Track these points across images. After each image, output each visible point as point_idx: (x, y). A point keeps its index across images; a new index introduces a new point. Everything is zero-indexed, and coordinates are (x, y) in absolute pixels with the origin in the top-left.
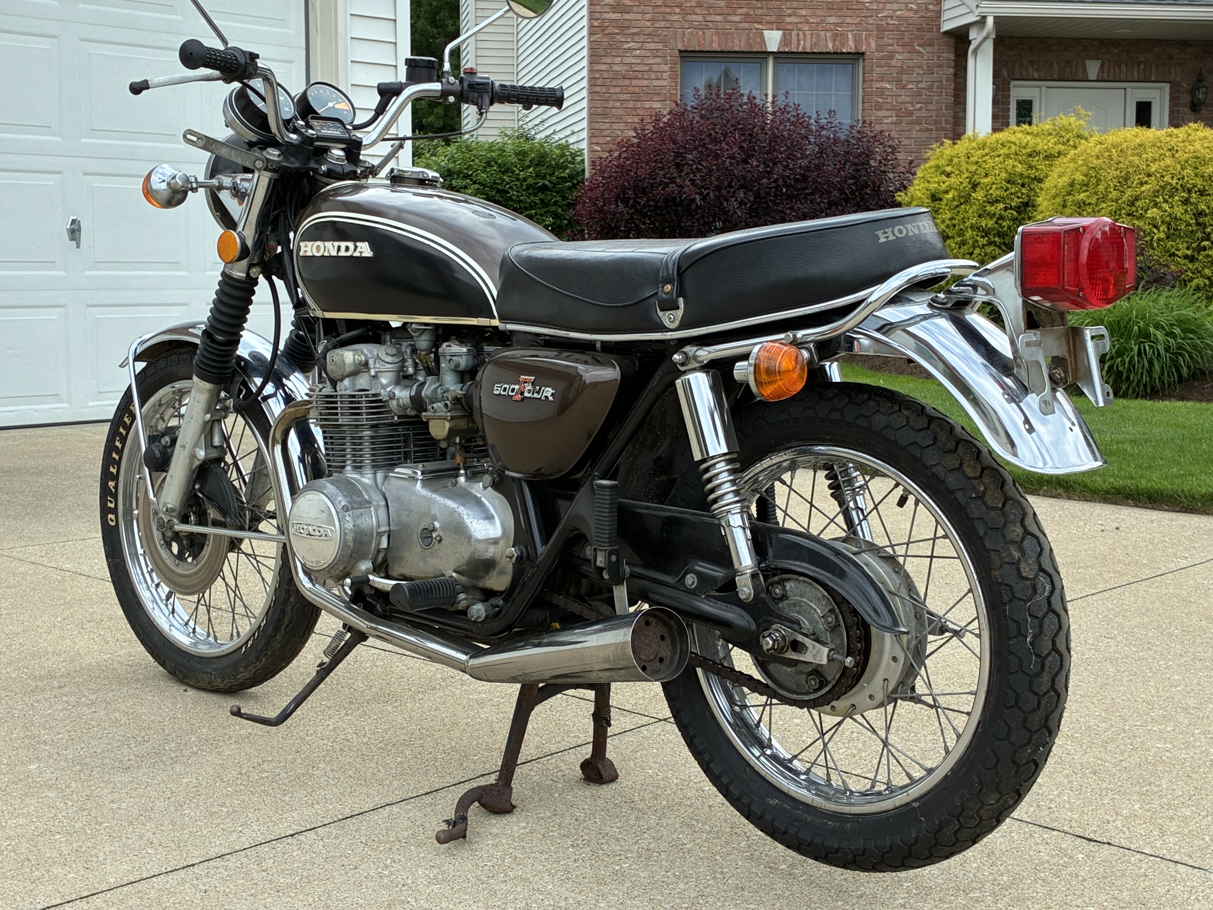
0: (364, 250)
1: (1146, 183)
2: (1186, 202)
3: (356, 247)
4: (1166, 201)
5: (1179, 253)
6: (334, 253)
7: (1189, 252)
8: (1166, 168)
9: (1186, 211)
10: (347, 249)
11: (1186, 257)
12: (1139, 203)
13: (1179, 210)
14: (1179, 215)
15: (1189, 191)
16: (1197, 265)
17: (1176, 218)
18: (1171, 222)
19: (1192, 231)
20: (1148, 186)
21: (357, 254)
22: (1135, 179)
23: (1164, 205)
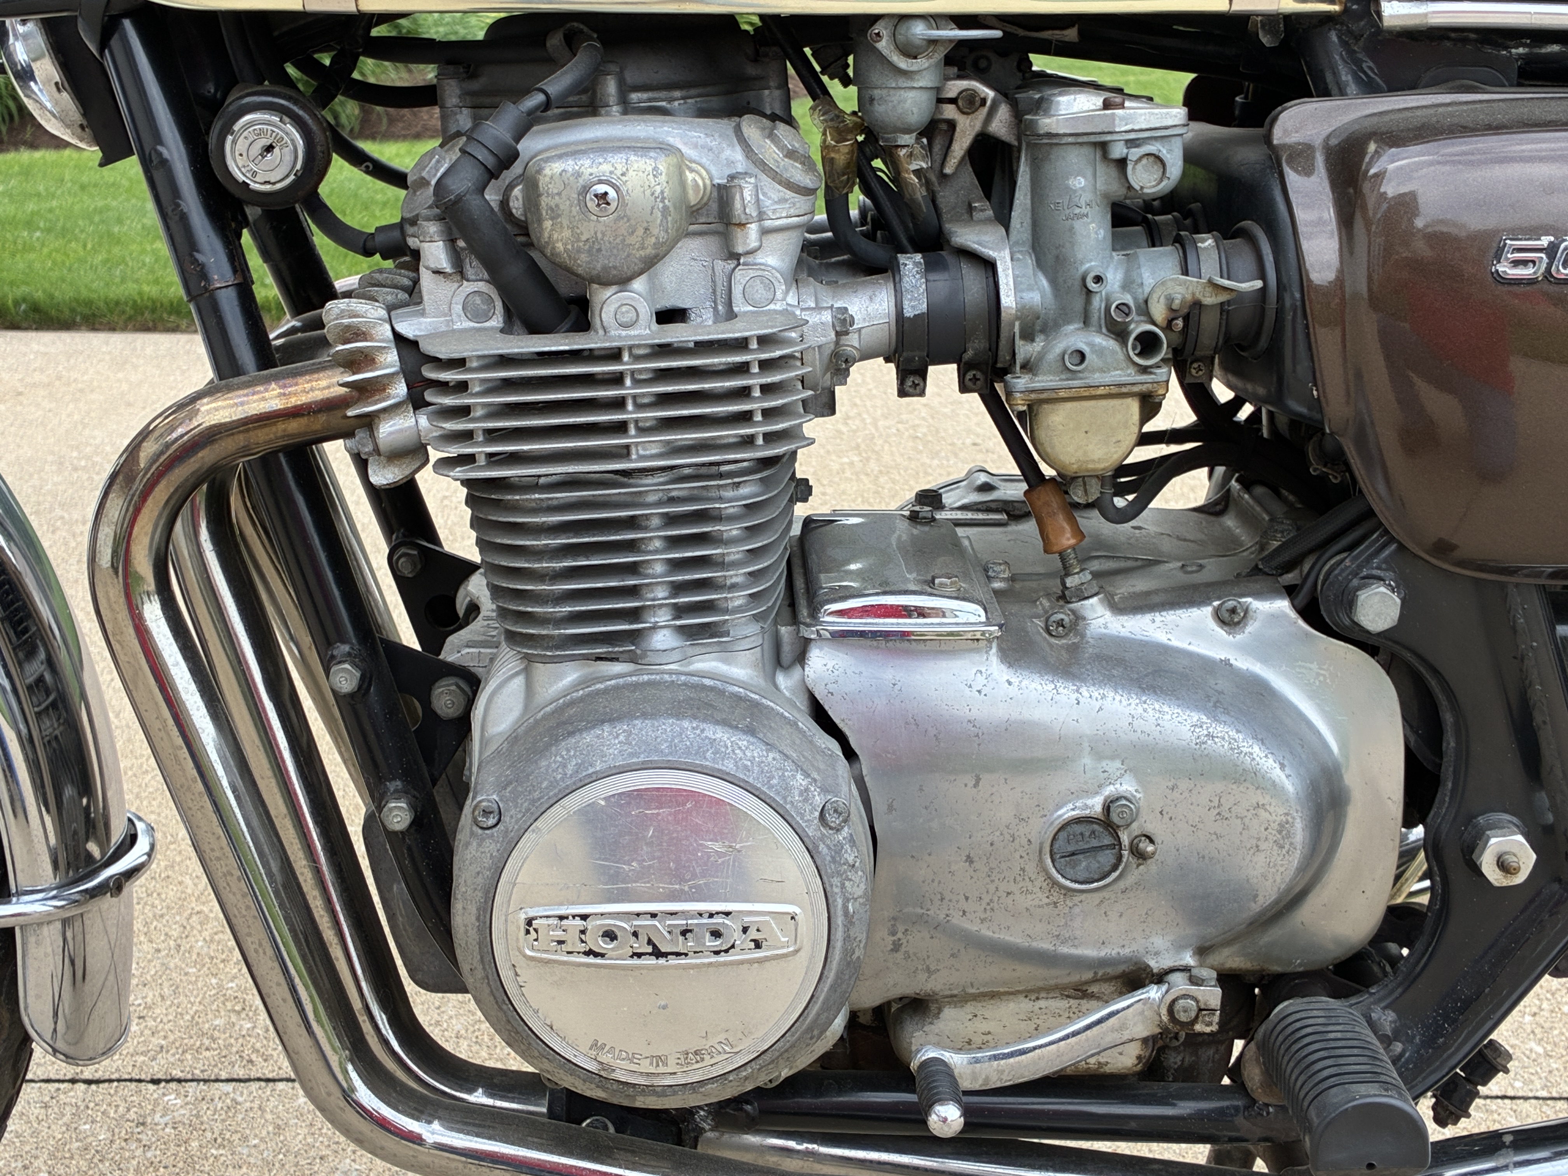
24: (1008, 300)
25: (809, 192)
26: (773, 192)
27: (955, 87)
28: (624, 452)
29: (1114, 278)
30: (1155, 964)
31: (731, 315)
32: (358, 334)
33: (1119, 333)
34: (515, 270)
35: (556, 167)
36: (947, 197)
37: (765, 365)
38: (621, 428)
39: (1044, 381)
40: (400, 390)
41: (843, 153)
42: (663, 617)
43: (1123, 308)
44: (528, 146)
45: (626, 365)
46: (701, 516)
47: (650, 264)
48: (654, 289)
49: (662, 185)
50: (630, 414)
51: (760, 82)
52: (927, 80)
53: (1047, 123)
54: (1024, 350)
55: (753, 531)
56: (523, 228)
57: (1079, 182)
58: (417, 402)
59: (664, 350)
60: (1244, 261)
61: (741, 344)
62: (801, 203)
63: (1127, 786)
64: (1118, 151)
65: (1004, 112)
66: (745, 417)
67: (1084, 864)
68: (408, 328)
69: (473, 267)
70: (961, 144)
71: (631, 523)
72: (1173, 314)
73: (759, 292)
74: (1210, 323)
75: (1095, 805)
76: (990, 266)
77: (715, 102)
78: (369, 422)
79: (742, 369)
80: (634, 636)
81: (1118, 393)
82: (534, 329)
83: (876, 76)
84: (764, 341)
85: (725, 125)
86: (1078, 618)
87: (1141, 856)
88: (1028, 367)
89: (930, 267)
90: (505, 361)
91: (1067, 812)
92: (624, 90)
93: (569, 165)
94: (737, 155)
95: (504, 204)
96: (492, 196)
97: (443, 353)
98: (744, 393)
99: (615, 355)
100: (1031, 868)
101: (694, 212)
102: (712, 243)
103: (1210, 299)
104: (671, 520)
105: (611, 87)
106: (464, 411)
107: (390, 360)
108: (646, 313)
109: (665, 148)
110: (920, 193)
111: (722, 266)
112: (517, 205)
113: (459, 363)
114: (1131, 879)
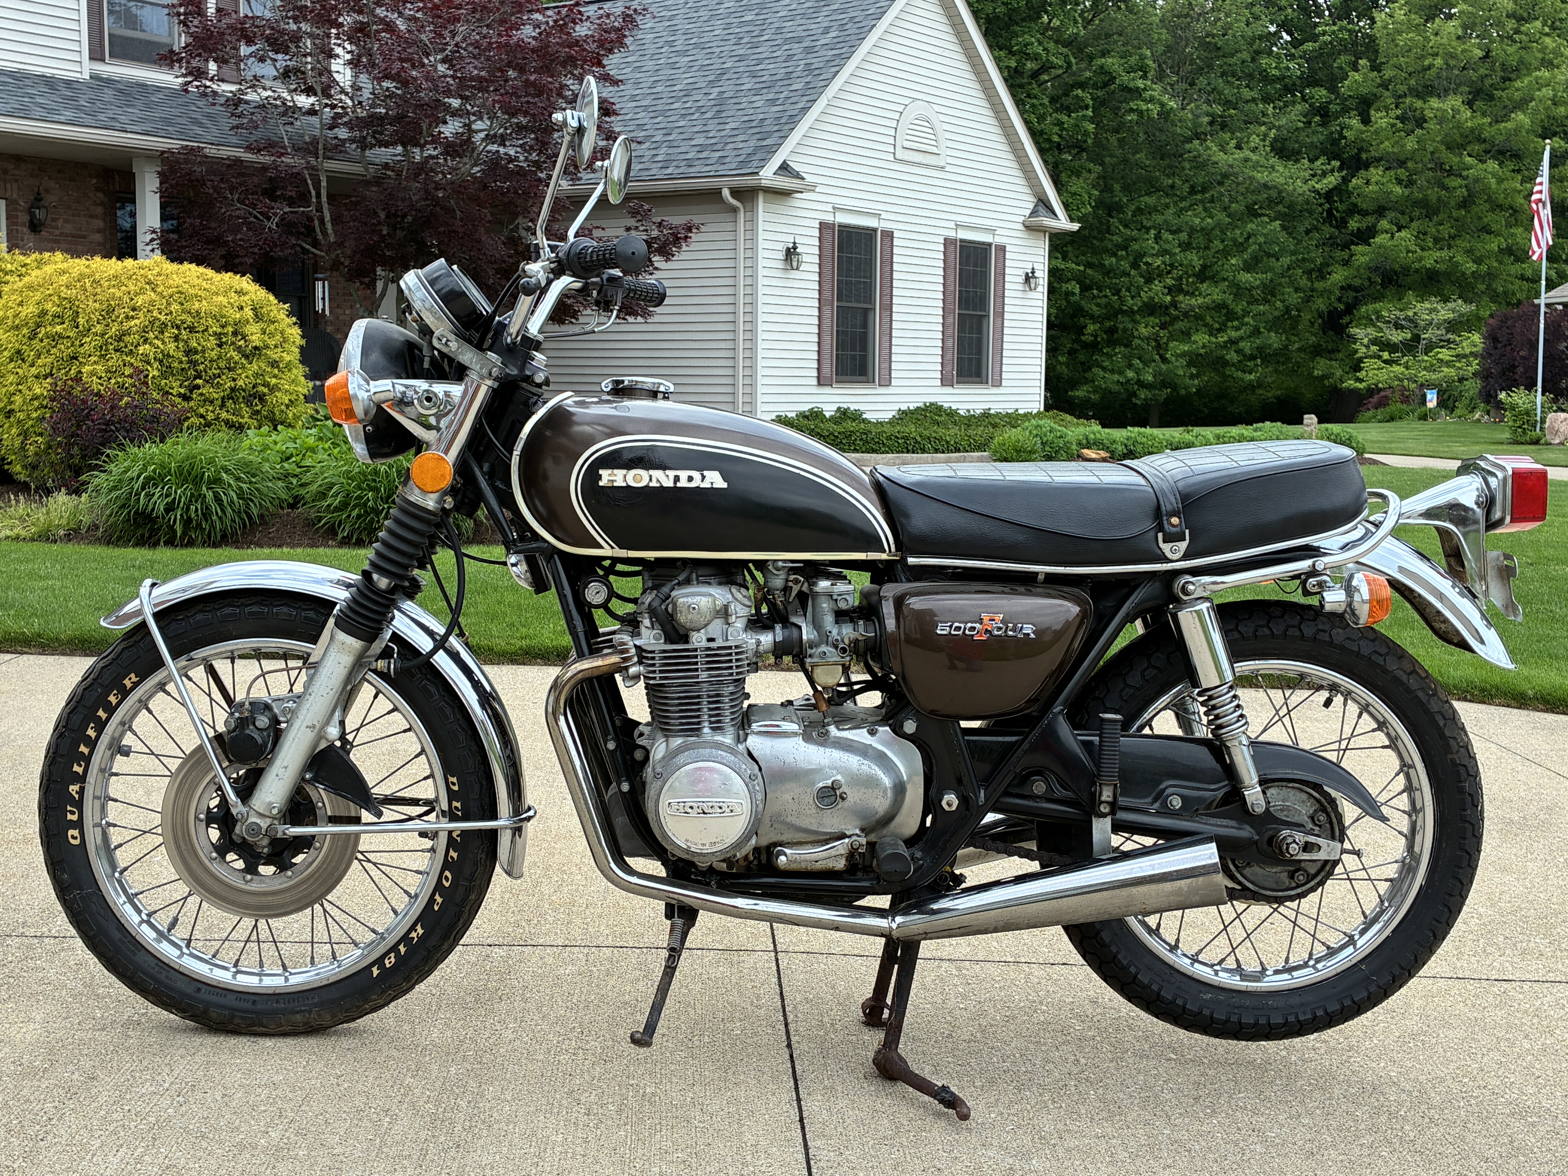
0: (714, 480)
1: (133, 318)
2: (176, 338)
3: (703, 477)
4: (156, 338)
5: (174, 392)
6: (670, 484)
7: (182, 391)
8: (152, 303)
9: (177, 347)
10: (690, 479)
11: (180, 395)
12: (127, 339)
13: (172, 346)
14: (171, 352)
15: (178, 327)
16: (192, 404)
17: (169, 356)
18: (164, 359)
19: (182, 369)
20: (137, 322)
21: (706, 485)
22: (121, 313)
23: (156, 341)
24: (805, 637)
25: (750, 607)
26: (739, 607)
27: (792, 577)
28: (697, 677)
29: (835, 632)
30: (848, 833)
31: (727, 640)
32: (625, 644)
33: (836, 647)
34: (669, 627)
35: (681, 600)
36: (790, 608)
37: (737, 654)
38: (697, 670)
39: (815, 660)
40: (636, 659)
41: (759, 596)
42: (706, 724)
43: (837, 640)
44: (673, 594)
45: (698, 653)
46: (718, 695)
47: (706, 625)
48: (707, 633)
49: (710, 605)
50: (699, 666)
51: (736, 574)
52: (783, 576)
53: (817, 589)
54: (809, 651)
55: (732, 700)
56: (671, 616)
57: (825, 605)
58: (640, 663)
59: (709, 649)
60: (871, 628)
61: (730, 648)
62: (748, 609)
63: (839, 777)
64: (835, 597)
65: (806, 585)
66: (731, 668)
67: (826, 800)
68: (638, 643)
69: (657, 625)
70: (794, 593)
71: (698, 697)
72: (850, 642)
73: (735, 634)
74: (862, 644)
75: (829, 782)
76: (800, 628)
77: (723, 580)
78: (626, 668)
79: (730, 654)
80: (698, 729)
81: (835, 664)
82: (672, 643)
83: (768, 575)
84: (736, 647)
85: (726, 588)
86: (828, 731)
87: (843, 799)
88: (810, 656)
89: (783, 628)
90: (665, 651)
91: (821, 785)
92: (698, 576)
93: (685, 600)
94: (730, 596)
95: (666, 609)
96: (663, 607)
97: (649, 649)
98: (731, 661)
99: (696, 650)
100: (811, 802)
101: (718, 612)
102: (722, 620)
103: (860, 638)
104: (709, 696)
105: (694, 576)
106: (653, 665)
107: (633, 651)
108: (704, 639)
109: (710, 595)
110: (781, 607)
111: (725, 627)
112: (670, 609)
113: (653, 652)
114: (839, 806)
